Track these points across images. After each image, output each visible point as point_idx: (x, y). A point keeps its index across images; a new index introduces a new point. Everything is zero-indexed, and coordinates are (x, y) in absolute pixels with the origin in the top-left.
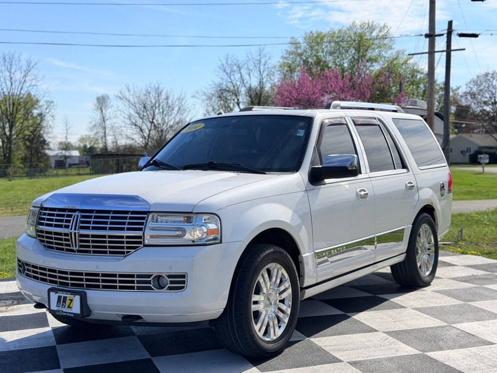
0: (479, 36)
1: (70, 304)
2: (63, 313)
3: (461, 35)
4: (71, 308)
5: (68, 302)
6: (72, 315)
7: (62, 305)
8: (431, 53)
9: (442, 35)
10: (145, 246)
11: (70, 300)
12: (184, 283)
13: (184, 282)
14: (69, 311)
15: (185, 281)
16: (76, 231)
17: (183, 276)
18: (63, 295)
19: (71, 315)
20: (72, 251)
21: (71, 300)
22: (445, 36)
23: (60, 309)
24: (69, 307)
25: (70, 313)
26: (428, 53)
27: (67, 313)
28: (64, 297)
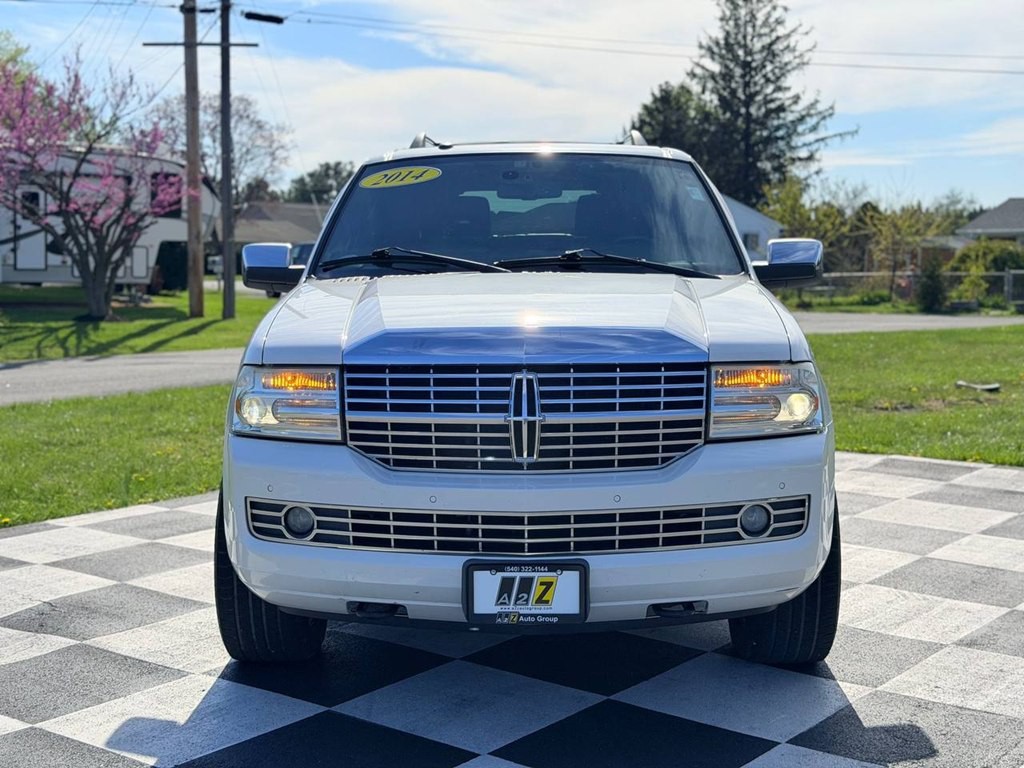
0: (285, 22)
1: (544, 593)
2: (521, 619)
3: (250, 16)
4: (547, 602)
5: (536, 590)
6: (555, 620)
7: (517, 599)
8: (191, 45)
9: (213, 11)
10: (708, 441)
11: (542, 584)
12: (803, 518)
13: (801, 516)
14: (543, 609)
15: (803, 513)
16: (536, 418)
17: (801, 503)
18: (518, 575)
19: (547, 619)
20: (519, 466)
21: (548, 585)
22: (218, 12)
23: (511, 608)
24: (540, 601)
25: (543, 615)
26: (185, 44)
27: (535, 616)
28: (522, 579)
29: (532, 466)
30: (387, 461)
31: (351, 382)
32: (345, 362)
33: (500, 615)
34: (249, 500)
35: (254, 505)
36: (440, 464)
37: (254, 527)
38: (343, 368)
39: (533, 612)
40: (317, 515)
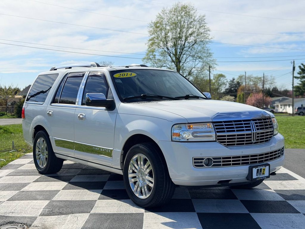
16: (256, 132)
28: (260, 169)
29: (255, 143)
30: (225, 145)
31: (216, 126)
32: (213, 121)
33: (257, 178)
34: (193, 158)
35: (195, 159)
36: (237, 144)
37: (195, 165)
38: (213, 122)
39: (262, 176)
40: (214, 159)
